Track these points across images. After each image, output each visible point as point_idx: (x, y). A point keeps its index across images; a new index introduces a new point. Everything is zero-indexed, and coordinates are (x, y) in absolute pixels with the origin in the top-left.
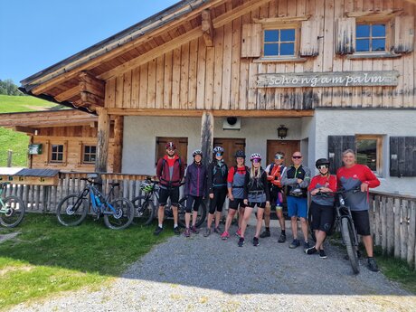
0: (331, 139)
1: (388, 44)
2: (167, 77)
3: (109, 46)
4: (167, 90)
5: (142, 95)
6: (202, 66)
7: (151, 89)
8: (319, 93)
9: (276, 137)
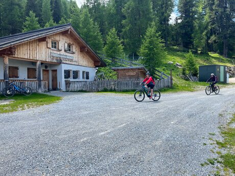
0: (65, 70)
1: (71, 50)
2: (28, 49)
3: (25, 40)
4: (29, 53)
5: (21, 54)
6: (38, 47)
7: (24, 52)
8: (62, 59)
9: (45, 69)
